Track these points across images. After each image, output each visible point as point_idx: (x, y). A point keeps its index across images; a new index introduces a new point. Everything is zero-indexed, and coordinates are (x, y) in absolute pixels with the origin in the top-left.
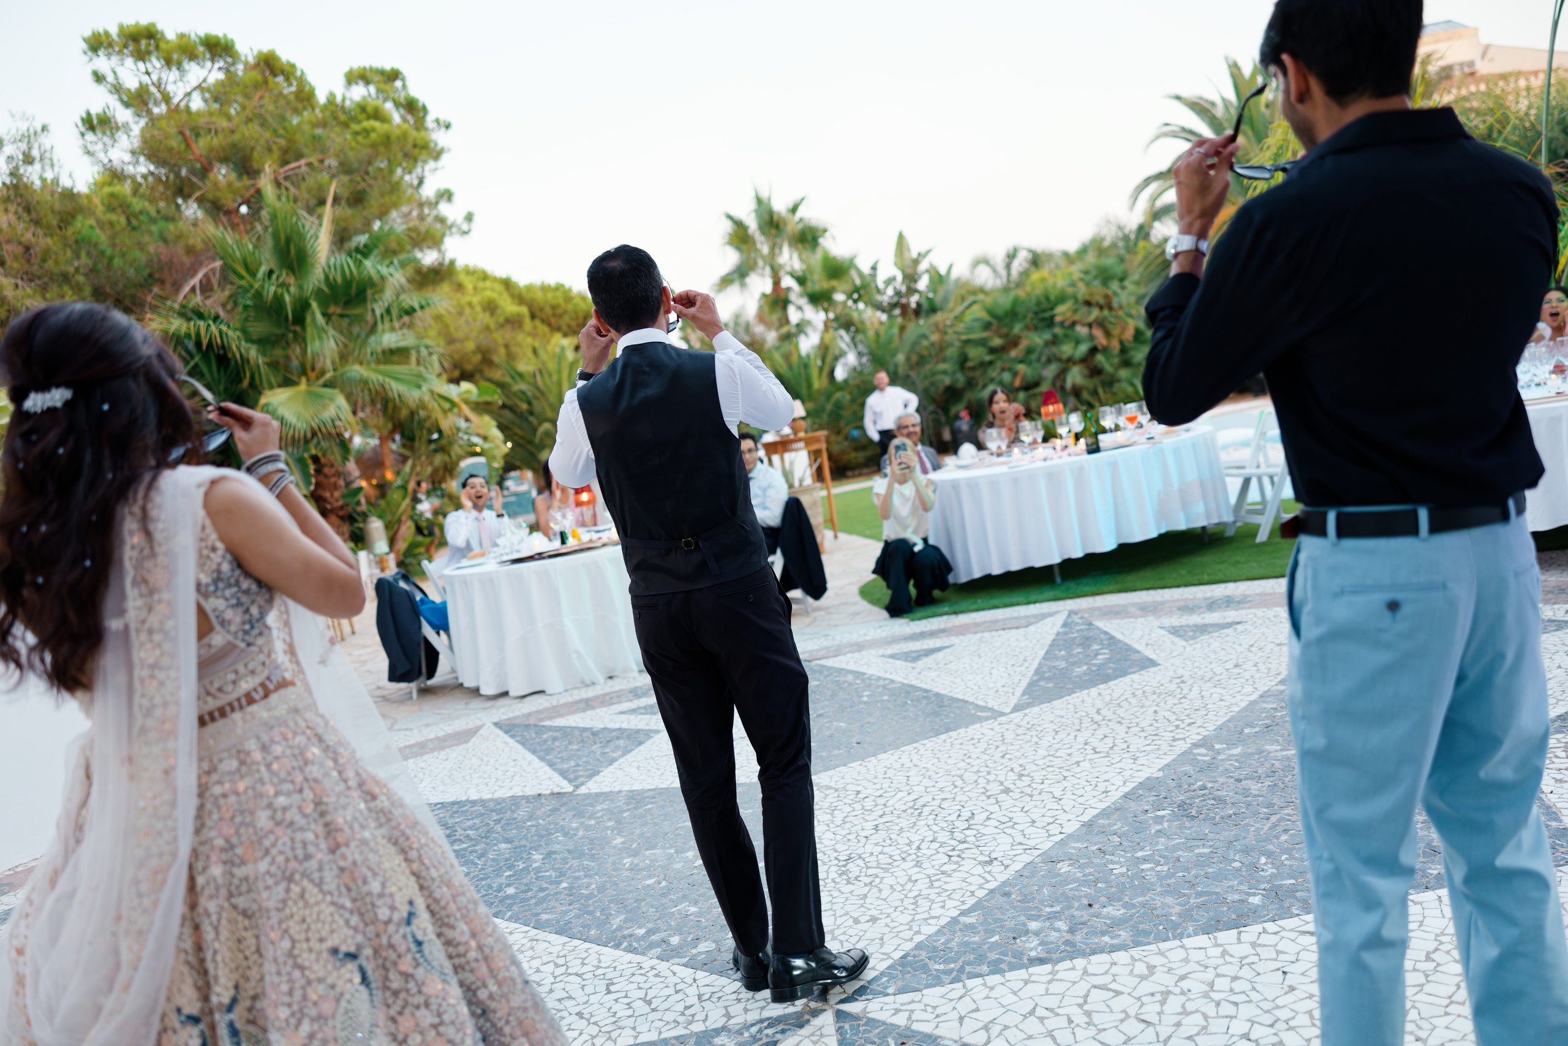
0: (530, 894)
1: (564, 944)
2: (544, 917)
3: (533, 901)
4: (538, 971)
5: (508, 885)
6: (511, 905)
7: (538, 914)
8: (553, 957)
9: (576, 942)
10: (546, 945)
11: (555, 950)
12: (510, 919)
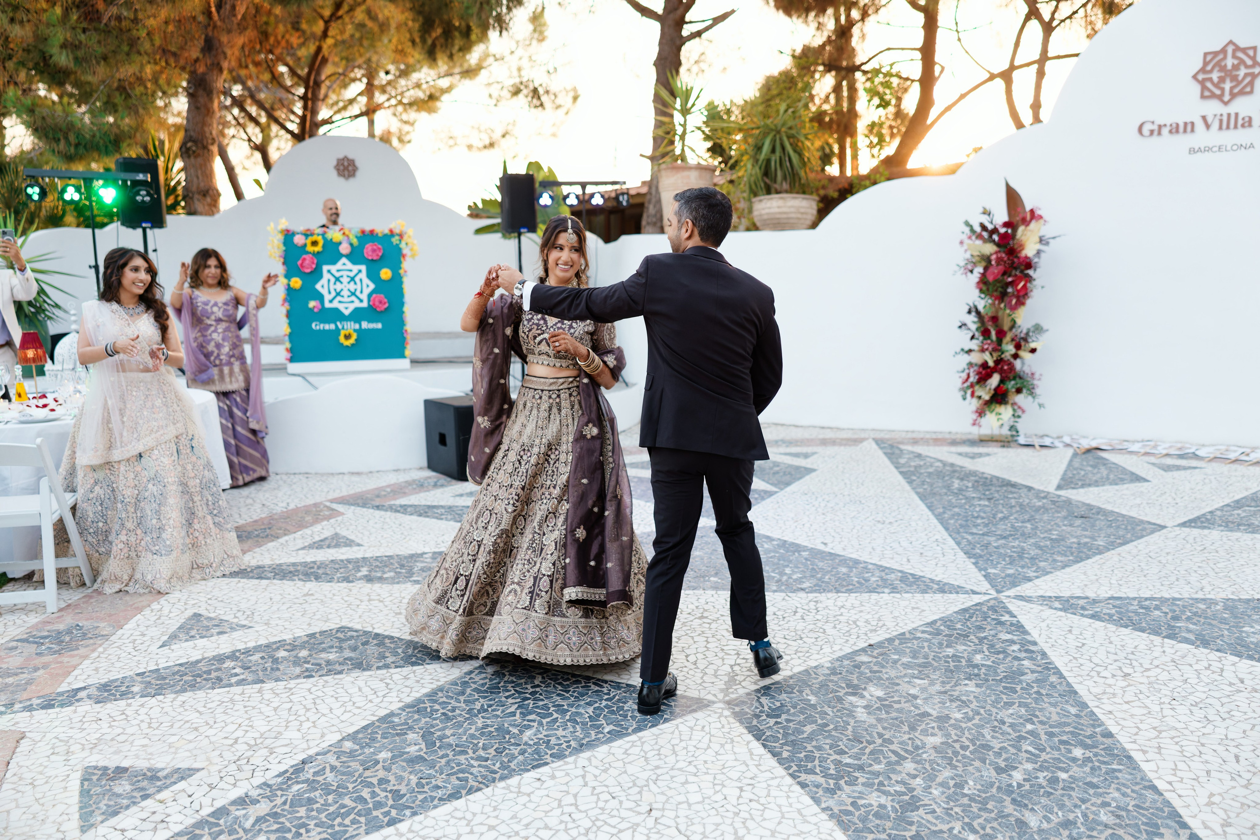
0: (1065, 738)
1: (1081, 683)
2: (1073, 711)
3: (1067, 729)
4: (1114, 676)
5: (1074, 760)
6: (1090, 737)
7: (1077, 716)
8: (1096, 679)
9: (1070, 680)
10: (1092, 690)
11: (1090, 683)
12: (1102, 724)
